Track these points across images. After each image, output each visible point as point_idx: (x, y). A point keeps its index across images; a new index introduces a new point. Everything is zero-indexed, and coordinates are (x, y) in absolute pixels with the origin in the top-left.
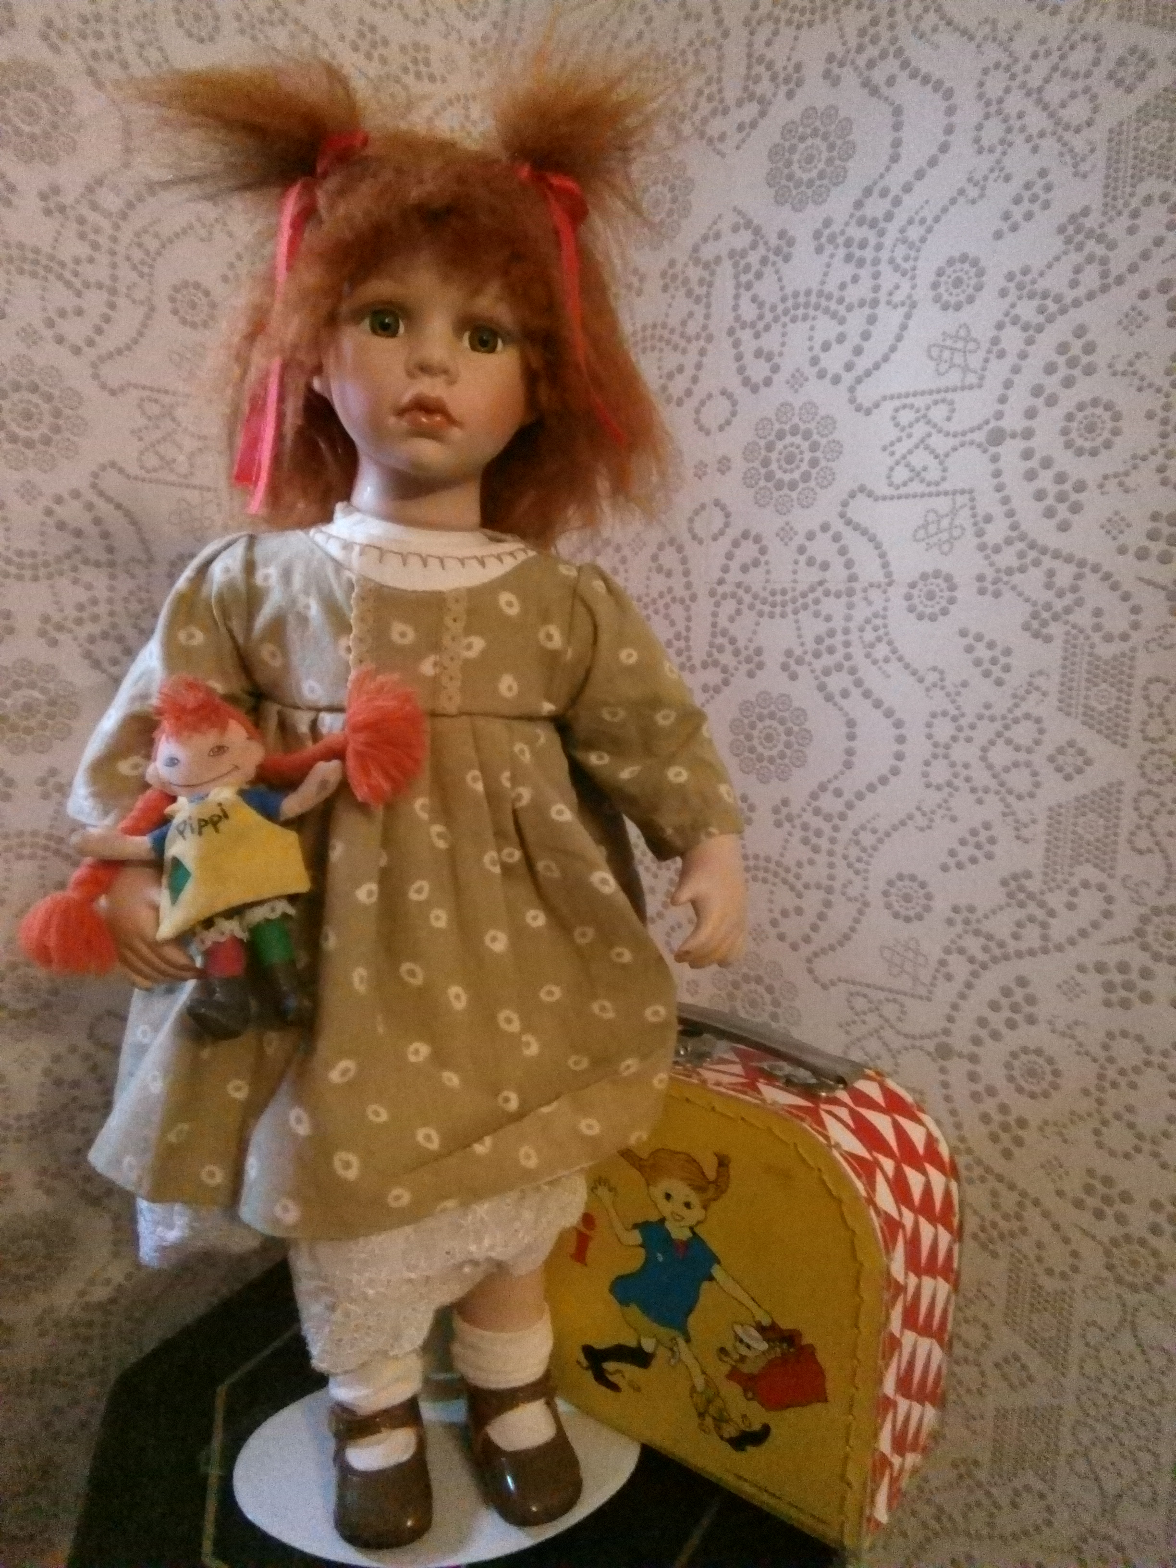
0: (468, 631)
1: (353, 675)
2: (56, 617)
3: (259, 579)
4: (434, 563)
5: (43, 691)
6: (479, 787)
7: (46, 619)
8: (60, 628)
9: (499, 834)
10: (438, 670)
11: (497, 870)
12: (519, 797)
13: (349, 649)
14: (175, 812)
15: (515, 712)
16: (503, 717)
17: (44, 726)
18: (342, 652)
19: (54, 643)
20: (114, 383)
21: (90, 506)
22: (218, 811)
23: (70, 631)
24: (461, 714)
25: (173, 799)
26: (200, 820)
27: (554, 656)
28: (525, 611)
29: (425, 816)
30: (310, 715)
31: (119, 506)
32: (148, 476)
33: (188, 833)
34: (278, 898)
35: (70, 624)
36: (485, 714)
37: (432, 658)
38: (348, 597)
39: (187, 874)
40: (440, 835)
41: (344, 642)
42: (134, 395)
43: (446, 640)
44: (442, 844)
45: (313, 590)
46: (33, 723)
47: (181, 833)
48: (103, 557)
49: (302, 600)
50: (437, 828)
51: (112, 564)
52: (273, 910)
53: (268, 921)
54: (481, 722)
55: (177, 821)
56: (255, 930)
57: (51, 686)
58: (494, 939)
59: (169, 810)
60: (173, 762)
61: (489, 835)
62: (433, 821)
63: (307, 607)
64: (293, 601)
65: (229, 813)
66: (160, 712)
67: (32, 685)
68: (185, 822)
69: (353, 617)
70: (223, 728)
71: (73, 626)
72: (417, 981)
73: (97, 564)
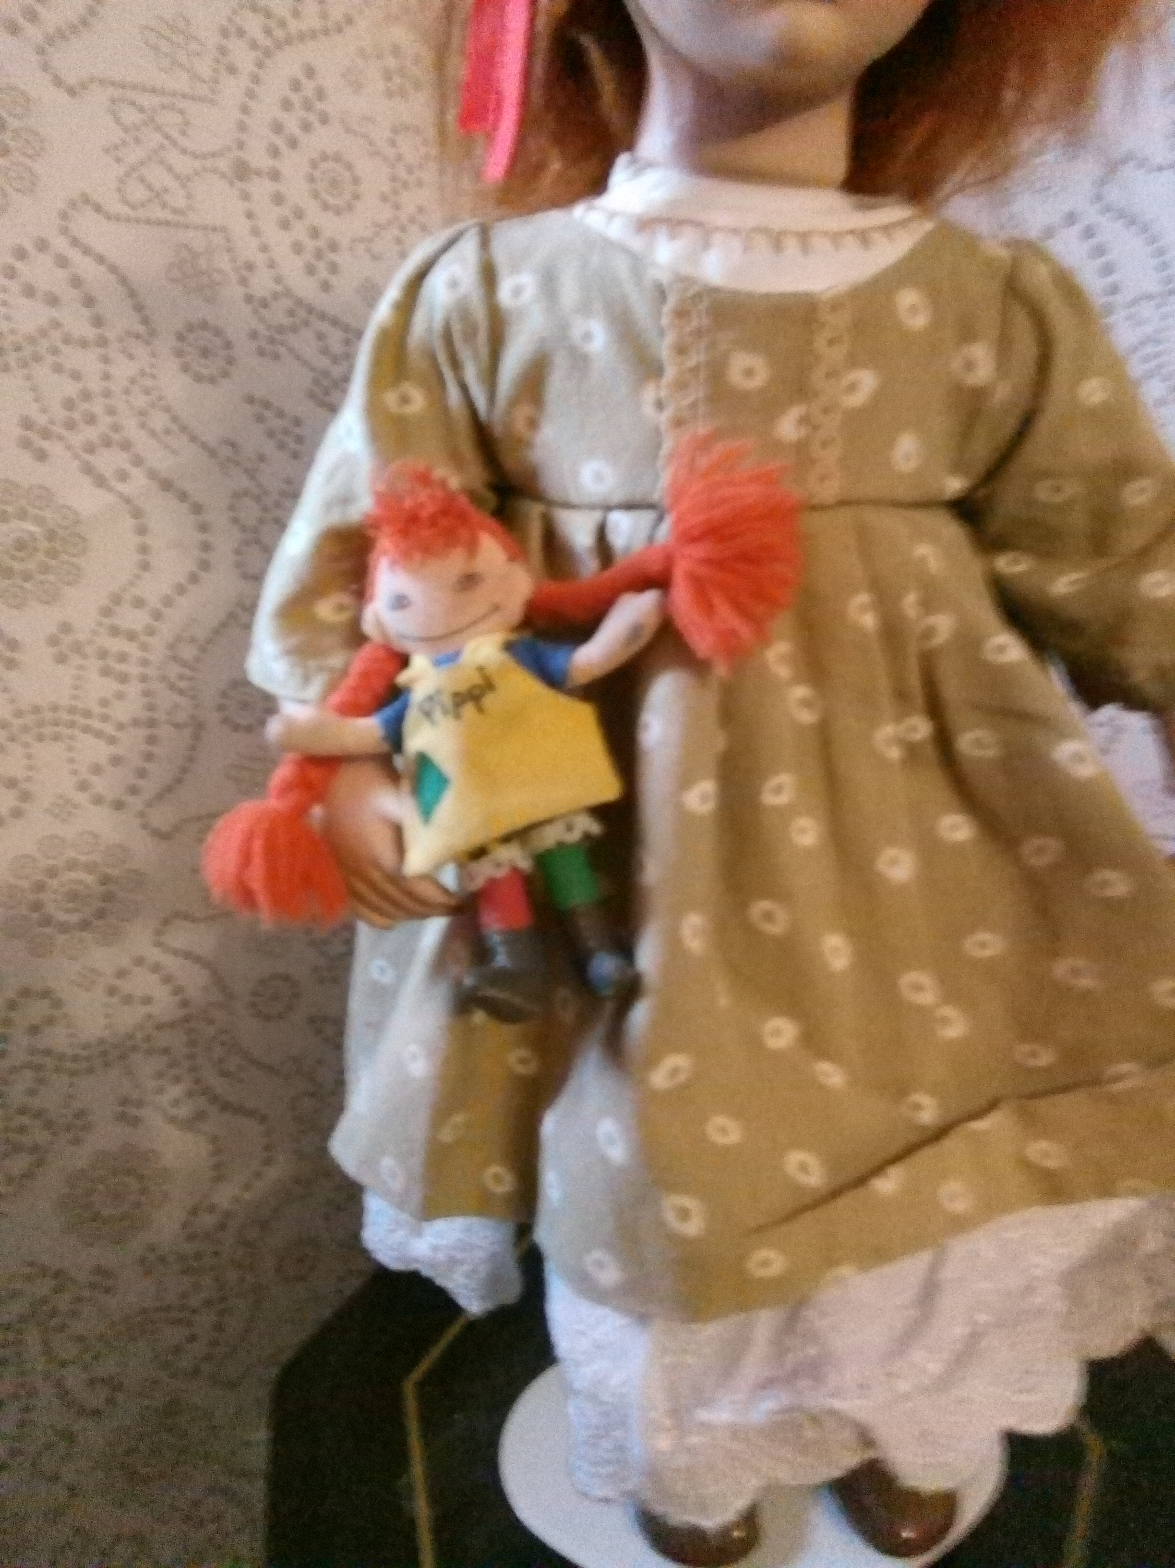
0: (853, 361)
1: (667, 445)
2: (42, 420)
3: (504, 295)
4: (791, 245)
5: (39, 521)
6: (869, 621)
7: (27, 424)
8: (46, 434)
9: (901, 695)
10: (803, 432)
11: (895, 753)
12: (929, 633)
13: (660, 405)
14: (413, 681)
15: (914, 495)
16: (898, 504)
17: (45, 569)
18: (648, 410)
19: (42, 456)
20: (71, 80)
21: (62, 262)
22: (477, 680)
23: (61, 438)
24: (844, 503)
25: (403, 661)
26: (456, 695)
27: (979, 394)
28: (936, 324)
29: (783, 672)
30: (596, 516)
31: (101, 259)
32: (132, 214)
33: (438, 715)
34: (576, 812)
35: (57, 429)
36: (876, 503)
37: (795, 412)
38: (658, 314)
39: (443, 781)
40: (806, 703)
41: (649, 394)
42: (99, 97)
43: (817, 378)
44: (807, 717)
45: (597, 306)
46: (31, 566)
47: (428, 714)
48: (90, 333)
49: (578, 327)
50: (801, 692)
51: (103, 342)
52: (570, 828)
53: (561, 845)
54: (870, 515)
55: (418, 695)
56: (542, 860)
57: (47, 514)
58: (894, 862)
59: (403, 678)
60: (400, 602)
61: (885, 700)
62: (797, 680)
63: (588, 336)
64: (564, 328)
65: (497, 681)
66: (375, 523)
67: (22, 515)
68: (430, 698)
69: (664, 349)
70: (472, 548)
71: (64, 432)
72: (776, 929)
73: (84, 344)
